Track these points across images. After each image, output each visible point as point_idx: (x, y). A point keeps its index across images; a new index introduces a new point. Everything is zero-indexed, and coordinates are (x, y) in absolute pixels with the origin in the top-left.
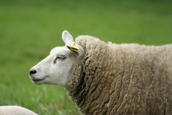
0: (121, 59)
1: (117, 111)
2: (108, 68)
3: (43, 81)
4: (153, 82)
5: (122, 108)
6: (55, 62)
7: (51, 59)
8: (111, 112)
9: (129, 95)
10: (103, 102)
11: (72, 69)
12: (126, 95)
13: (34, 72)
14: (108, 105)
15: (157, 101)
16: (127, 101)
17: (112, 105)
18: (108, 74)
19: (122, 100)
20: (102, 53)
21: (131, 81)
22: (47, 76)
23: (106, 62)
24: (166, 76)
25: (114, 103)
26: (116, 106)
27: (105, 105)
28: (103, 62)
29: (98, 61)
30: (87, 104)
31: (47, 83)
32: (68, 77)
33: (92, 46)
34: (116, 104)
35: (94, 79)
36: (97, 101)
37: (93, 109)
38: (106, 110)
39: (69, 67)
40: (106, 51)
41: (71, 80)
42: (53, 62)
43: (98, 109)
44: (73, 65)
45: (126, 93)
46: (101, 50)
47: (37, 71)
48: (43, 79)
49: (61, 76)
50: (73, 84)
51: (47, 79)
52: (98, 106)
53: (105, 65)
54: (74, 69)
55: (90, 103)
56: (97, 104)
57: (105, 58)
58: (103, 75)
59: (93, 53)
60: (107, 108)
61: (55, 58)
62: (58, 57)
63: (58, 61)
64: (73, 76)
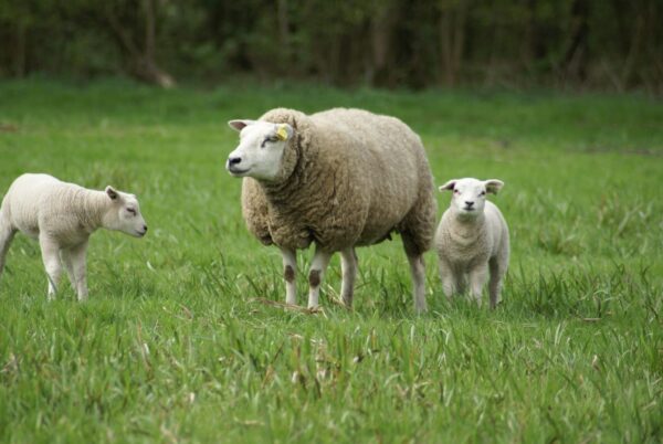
3: (248, 172)
6: (263, 146)
7: (256, 142)
11: (284, 153)
13: (237, 161)
14: (335, 201)
18: (331, 161)
22: (254, 165)
27: (331, 201)
36: (316, 196)
38: (331, 208)
39: (281, 152)
41: (284, 169)
42: (259, 145)
43: (318, 206)
44: (285, 149)
47: (242, 158)
48: (249, 170)
49: (272, 164)
50: (286, 175)
51: (253, 170)
52: (319, 202)
53: (326, 150)
54: (287, 154)
56: (317, 200)
60: (333, 206)
61: (263, 140)
62: (268, 139)
63: (268, 145)
64: (287, 164)
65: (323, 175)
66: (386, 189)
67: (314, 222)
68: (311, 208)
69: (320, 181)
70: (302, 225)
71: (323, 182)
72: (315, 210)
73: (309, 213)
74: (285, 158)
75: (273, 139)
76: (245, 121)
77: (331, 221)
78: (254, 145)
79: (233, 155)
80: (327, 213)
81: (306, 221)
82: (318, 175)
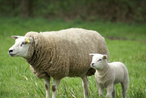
0: (53, 41)
1: (57, 64)
2: (47, 46)
3: (16, 55)
4: (70, 48)
5: (59, 63)
6: (21, 46)
7: (19, 44)
8: (54, 66)
9: (61, 56)
10: (48, 61)
11: (29, 48)
12: (60, 57)
13: (11, 51)
14: (51, 62)
15: (73, 57)
16: (61, 59)
17: (53, 62)
18: (48, 49)
19: (58, 59)
20: (42, 40)
21: (61, 50)
22: (18, 53)
23: (45, 44)
24: (75, 45)
25: (54, 61)
26: (56, 62)
27: (50, 62)
28: (44, 44)
29: (41, 44)
30: (39, 63)
31: (18, 56)
32: (28, 53)
33: (36, 38)
34: (55, 61)
35: (41, 52)
36: (45, 61)
37: (43, 65)
38: (50, 65)
39: (28, 48)
40: (43, 38)
41: (29, 54)
42: (20, 45)
43: (46, 64)
44: (30, 47)
45: (60, 55)
46: (41, 39)
47: (13, 50)
48: (16, 54)
49: (25, 52)
50: (30, 56)
51: (18, 54)
52: (46, 63)
53: (45, 45)
54: (31, 48)
55: (40, 62)
56: (45, 62)
57: (44, 42)
58: (45, 50)
59: (38, 41)
60: (51, 64)
61: (21, 43)
62: (23, 43)
63: (23, 45)
64: (30, 52)
65: (45, 54)
66: (78, 56)
67: (46, 70)
68: (44, 65)
69: (44, 56)
70: (42, 71)
71: (46, 57)
72: (45, 66)
73: (43, 67)
74: (30, 50)
75: (25, 43)
76: (17, 36)
77: (51, 69)
78: (18, 45)
79: (10, 49)
80: (50, 66)
81: (43, 70)
82: (43, 54)
